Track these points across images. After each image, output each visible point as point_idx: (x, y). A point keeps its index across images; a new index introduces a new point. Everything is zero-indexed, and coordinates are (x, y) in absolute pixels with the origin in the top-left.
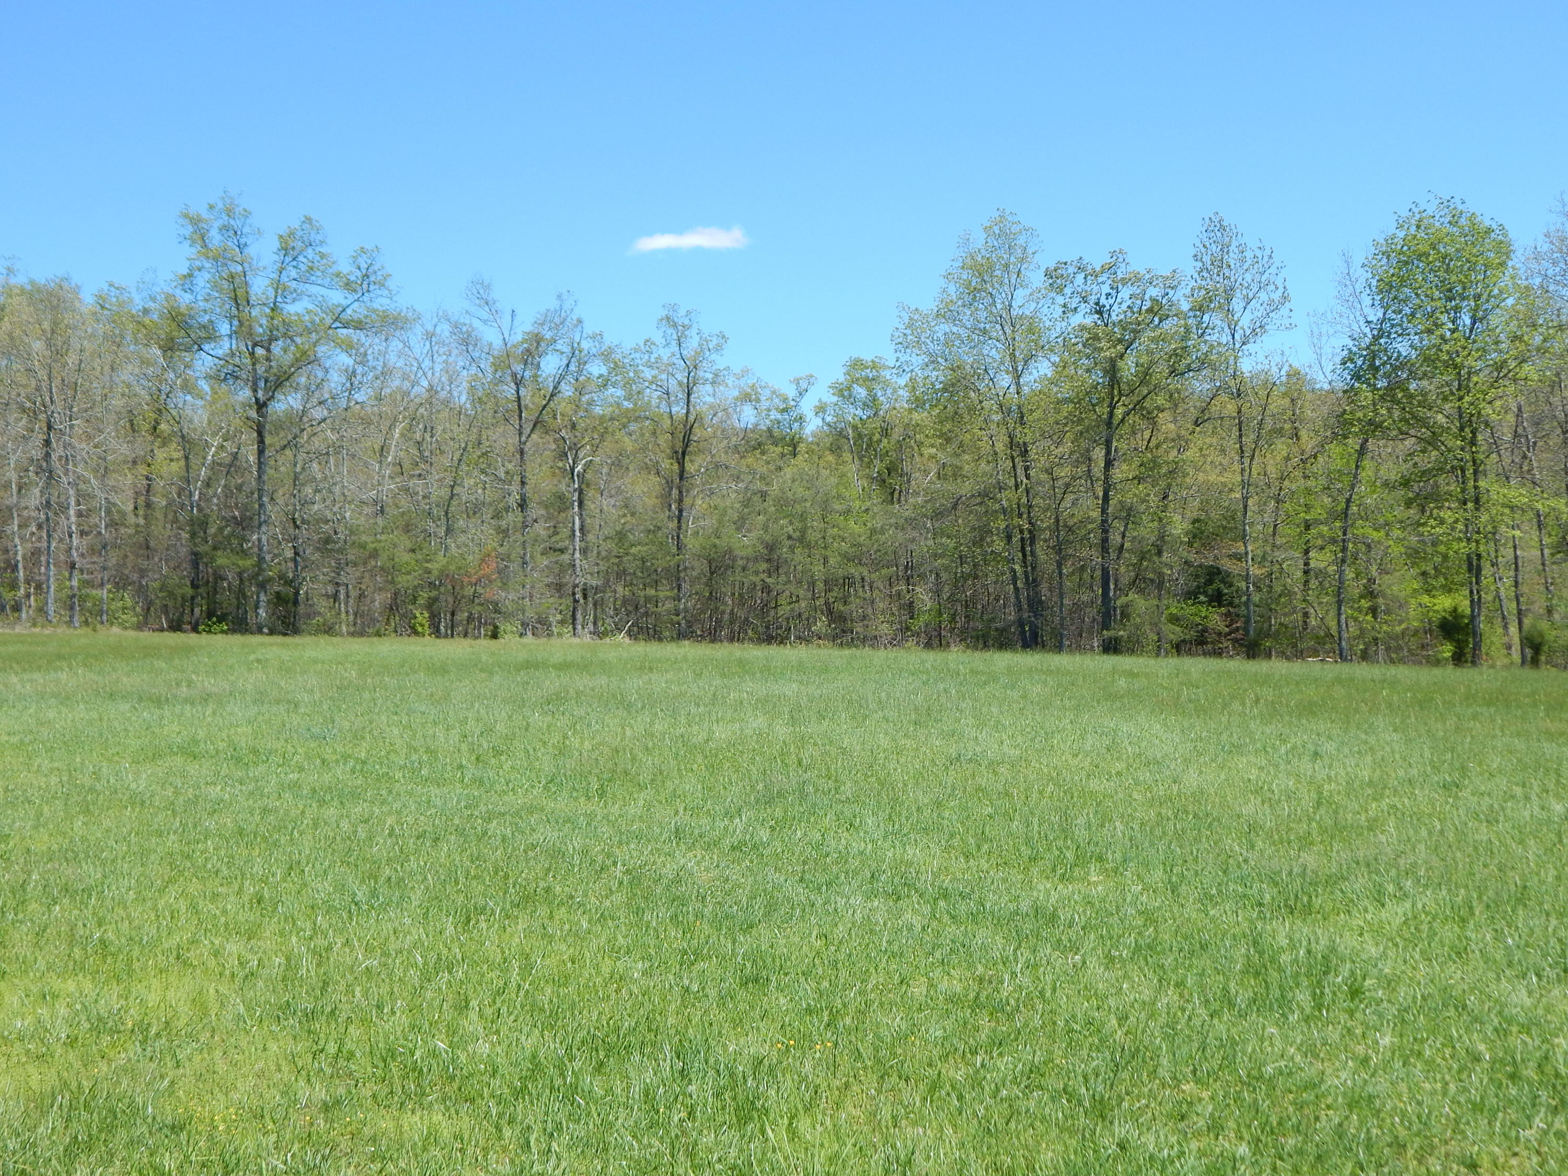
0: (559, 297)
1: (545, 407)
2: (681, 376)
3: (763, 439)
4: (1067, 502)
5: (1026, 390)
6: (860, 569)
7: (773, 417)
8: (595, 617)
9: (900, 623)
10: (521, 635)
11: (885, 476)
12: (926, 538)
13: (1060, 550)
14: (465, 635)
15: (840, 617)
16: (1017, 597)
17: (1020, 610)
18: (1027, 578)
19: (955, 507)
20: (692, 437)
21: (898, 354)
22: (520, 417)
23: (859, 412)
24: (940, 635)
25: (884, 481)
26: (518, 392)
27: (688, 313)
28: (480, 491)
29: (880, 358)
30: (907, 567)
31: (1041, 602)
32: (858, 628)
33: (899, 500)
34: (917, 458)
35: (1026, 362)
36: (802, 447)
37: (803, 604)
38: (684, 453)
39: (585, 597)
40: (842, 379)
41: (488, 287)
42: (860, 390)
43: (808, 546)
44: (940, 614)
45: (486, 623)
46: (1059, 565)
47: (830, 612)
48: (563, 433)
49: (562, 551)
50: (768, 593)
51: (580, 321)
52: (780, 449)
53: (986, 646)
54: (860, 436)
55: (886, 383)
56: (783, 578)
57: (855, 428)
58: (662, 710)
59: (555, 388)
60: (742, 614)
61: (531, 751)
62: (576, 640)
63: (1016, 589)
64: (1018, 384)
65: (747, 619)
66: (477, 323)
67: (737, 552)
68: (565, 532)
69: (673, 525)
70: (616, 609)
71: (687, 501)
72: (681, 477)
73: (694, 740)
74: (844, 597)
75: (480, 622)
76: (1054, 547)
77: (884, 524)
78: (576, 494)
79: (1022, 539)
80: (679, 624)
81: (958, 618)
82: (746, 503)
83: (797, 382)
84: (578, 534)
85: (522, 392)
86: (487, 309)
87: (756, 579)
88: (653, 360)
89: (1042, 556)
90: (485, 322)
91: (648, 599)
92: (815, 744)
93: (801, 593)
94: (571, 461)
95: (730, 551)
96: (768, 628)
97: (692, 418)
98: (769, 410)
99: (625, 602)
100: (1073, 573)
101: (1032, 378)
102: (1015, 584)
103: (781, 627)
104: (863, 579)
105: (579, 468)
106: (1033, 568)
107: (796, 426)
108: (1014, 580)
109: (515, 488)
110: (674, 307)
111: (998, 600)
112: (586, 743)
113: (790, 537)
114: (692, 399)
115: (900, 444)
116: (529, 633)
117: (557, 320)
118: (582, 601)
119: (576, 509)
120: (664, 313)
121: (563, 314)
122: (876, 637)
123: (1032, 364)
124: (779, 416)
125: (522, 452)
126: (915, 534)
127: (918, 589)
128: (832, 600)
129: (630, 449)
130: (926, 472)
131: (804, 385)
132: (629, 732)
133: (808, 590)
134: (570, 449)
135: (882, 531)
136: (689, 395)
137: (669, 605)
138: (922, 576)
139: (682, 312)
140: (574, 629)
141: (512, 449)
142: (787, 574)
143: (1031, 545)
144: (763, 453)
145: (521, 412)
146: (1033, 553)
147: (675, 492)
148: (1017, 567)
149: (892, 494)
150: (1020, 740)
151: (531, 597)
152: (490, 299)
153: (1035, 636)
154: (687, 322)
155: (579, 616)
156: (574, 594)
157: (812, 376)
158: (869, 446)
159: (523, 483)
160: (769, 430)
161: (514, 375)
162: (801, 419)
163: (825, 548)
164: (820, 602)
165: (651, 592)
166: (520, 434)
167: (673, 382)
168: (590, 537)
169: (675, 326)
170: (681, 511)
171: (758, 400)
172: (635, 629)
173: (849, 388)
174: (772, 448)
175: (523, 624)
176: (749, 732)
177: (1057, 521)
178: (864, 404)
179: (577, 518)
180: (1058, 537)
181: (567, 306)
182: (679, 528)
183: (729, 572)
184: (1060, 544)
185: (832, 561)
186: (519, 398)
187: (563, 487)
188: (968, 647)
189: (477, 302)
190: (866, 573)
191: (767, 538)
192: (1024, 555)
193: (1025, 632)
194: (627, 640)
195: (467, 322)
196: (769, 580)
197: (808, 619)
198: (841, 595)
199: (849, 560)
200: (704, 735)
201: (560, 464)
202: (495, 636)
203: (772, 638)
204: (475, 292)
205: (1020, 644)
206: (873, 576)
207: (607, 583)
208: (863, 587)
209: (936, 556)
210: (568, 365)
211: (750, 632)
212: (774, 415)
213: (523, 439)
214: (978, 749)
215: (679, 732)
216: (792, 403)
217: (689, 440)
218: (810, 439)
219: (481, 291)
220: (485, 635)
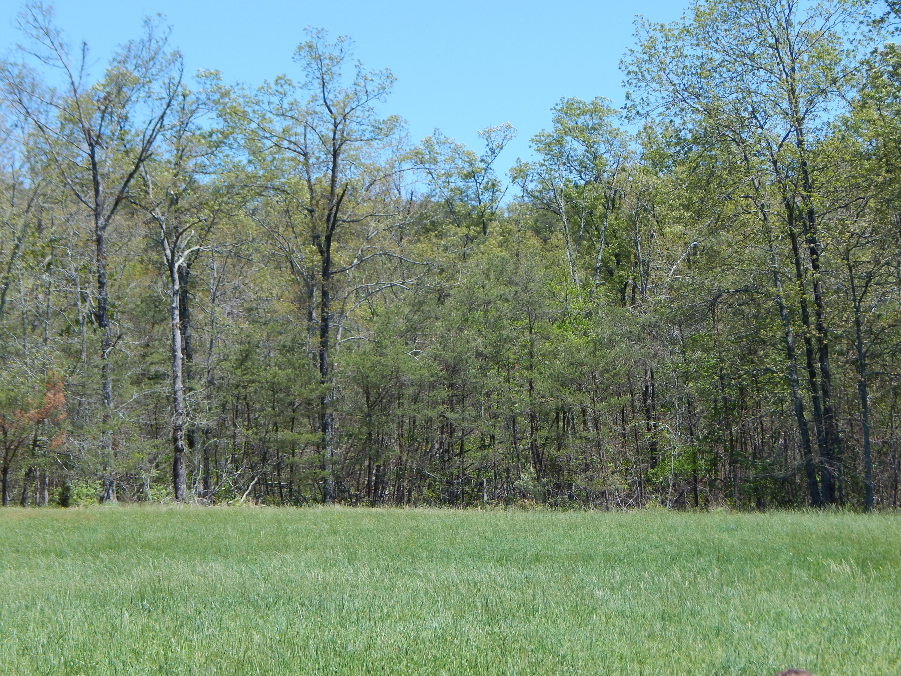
0: (147, 22)
1: (131, 176)
2: (326, 129)
3: (439, 217)
4: (870, 300)
5: (810, 138)
6: (580, 396)
7: (452, 185)
8: (207, 472)
9: (638, 474)
10: (101, 500)
11: (613, 266)
12: (672, 353)
13: (863, 366)
14: (23, 503)
15: (553, 465)
16: (804, 433)
17: (808, 450)
18: (817, 408)
19: (712, 306)
20: (339, 214)
21: (628, 89)
22: (97, 191)
23: (574, 176)
24: (695, 490)
25: (611, 273)
26: (92, 156)
27: (341, 40)
28: (41, 296)
29: (603, 100)
30: (645, 395)
31: (838, 441)
32: (579, 481)
33: (633, 299)
34: (658, 240)
35: (811, 102)
36: (494, 227)
37: (500, 449)
38: (328, 239)
39: (191, 444)
40: (550, 129)
41: (48, 13)
42: (576, 144)
43: (508, 367)
44: (694, 459)
45: (51, 484)
46: (863, 387)
47: (538, 460)
48: (158, 213)
49: (157, 377)
50: (451, 433)
51: (178, 55)
52: (464, 230)
53: (761, 506)
54: (576, 209)
55: (614, 134)
56: (470, 412)
57: (568, 198)
58: (302, 604)
59: (145, 149)
60: (412, 463)
61: (120, 666)
62: (178, 507)
63: (803, 424)
64: (799, 131)
65: (420, 471)
66: (33, 62)
67: (408, 377)
68: (162, 352)
69: (315, 340)
70: (234, 460)
71: (335, 306)
72: (326, 273)
73: (350, 647)
74: (558, 437)
75: (43, 483)
76: (854, 362)
77: (613, 334)
78: (177, 299)
79: (809, 353)
80: (326, 481)
81: (720, 465)
82: (417, 306)
83: (488, 135)
84: (179, 354)
85: (99, 154)
86: (48, 42)
87: (432, 413)
88: (286, 106)
89: (837, 376)
90: (46, 60)
91: (282, 445)
92: (522, 650)
93: (497, 433)
94: (168, 252)
95: (397, 372)
96: (450, 483)
97: (338, 191)
98: (449, 175)
99: (248, 451)
100: (882, 399)
101: (818, 123)
102: (800, 415)
103: (469, 482)
104: (584, 411)
105: (181, 262)
106: (826, 393)
107: (486, 197)
108: (800, 409)
109: (91, 291)
110: (320, 33)
111: (777, 439)
112: (199, 654)
113: (479, 354)
114: (339, 161)
115: (633, 221)
116: (113, 497)
117: (146, 55)
118: (186, 449)
119: (177, 320)
120: (305, 39)
121: (154, 46)
122: (603, 494)
123: (820, 103)
124: (461, 184)
125: (99, 241)
126: (656, 346)
127: (662, 425)
128: (540, 442)
129: (253, 233)
130: (671, 260)
131: (497, 139)
132: (257, 638)
133: (507, 428)
134: (168, 235)
135: (611, 344)
136: (335, 155)
137: (310, 454)
138: (668, 406)
139: (332, 39)
140: (176, 489)
141: (84, 236)
142: (476, 405)
143: (821, 360)
144: (440, 236)
145: (97, 184)
146: (826, 374)
147: (317, 294)
148: (802, 393)
149: (623, 291)
150: (812, 639)
151: (115, 445)
152: (51, 27)
153: (830, 488)
154: (336, 53)
155: (183, 471)
156: (175, 440)
157: (509, 127)
158: (588, 223)
159: (102, 285)
160: (449, 202)
161: (87, 132)
162: (493, 186)
163: (530, 368)
164: (524, 445)
165: (284, 434)
166: (97, 215)
167: (313, 138)
168: (198, 359)
169: (319, 59)
170: (325, 320)
171: (435, 161)
172: (263, 488)
173: (560, 142)
174: (453, 229)
175: (103, 485)
176: (429, 634)
177: (858, 323)
178: (581, 162)
179: (178, 333)
180: (859, 348)
181: (158, 34)
182: (324, 344)
183: (395, 405)
184: (862, 356)
185: (539, 386)
186: (94, 164)
187: (159, 289)
188: (734, 507)
189: (34, 32)
190: (587, 402)
191: (448, 356)
192: (813, 374)
193: (816, 483)
194: (252, 505)
195: (20, 62)
196: (450, 415)
197: (507, 470)
198: (553, 434)
199: (563, 385)
200: (363, 639)
201: (155, 256)
202: (64, 502)
203: (457, 497)
204: (31, 19)
205: (809, 499)
206: (598, 406)
207: (222, 423)
208: (585, 423)
209: (687, 376)
210: (162, 118)
211: (425, 490)
212: (457, 182)
213: (101, 221)
214: (755, 656)
215: (327, 636)
216: (482, 165)
217: (335, 220)
218: (506, 215)
219: (40, 18)
220: (51, 500)
